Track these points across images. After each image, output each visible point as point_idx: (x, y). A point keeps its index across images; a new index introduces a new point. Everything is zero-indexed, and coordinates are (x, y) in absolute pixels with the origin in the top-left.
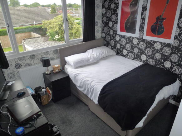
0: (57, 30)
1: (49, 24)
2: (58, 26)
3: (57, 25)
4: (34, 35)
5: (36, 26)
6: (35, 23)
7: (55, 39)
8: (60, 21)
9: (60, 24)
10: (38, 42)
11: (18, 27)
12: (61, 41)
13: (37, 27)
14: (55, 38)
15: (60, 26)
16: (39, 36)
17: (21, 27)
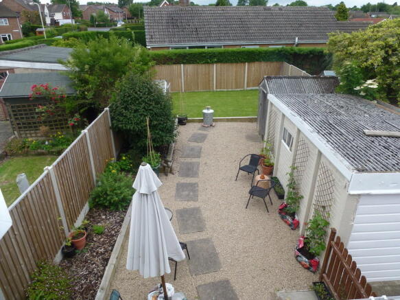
0: (376, 65)
1: (351, 44)
2: (383, 53)
3: (378, 46)
4: (291, 69)
5: (299, 47)
6: (298, 42)
7: (360, 91)
8: (393, 37)
9: (390, 46)
10: (301, 92)
11: (257, 47)
12: (374, 99)
13: (300, 50)
14: (358, 88)
15: (387, 52)
16: (304, 73)
17: (265, 48)
